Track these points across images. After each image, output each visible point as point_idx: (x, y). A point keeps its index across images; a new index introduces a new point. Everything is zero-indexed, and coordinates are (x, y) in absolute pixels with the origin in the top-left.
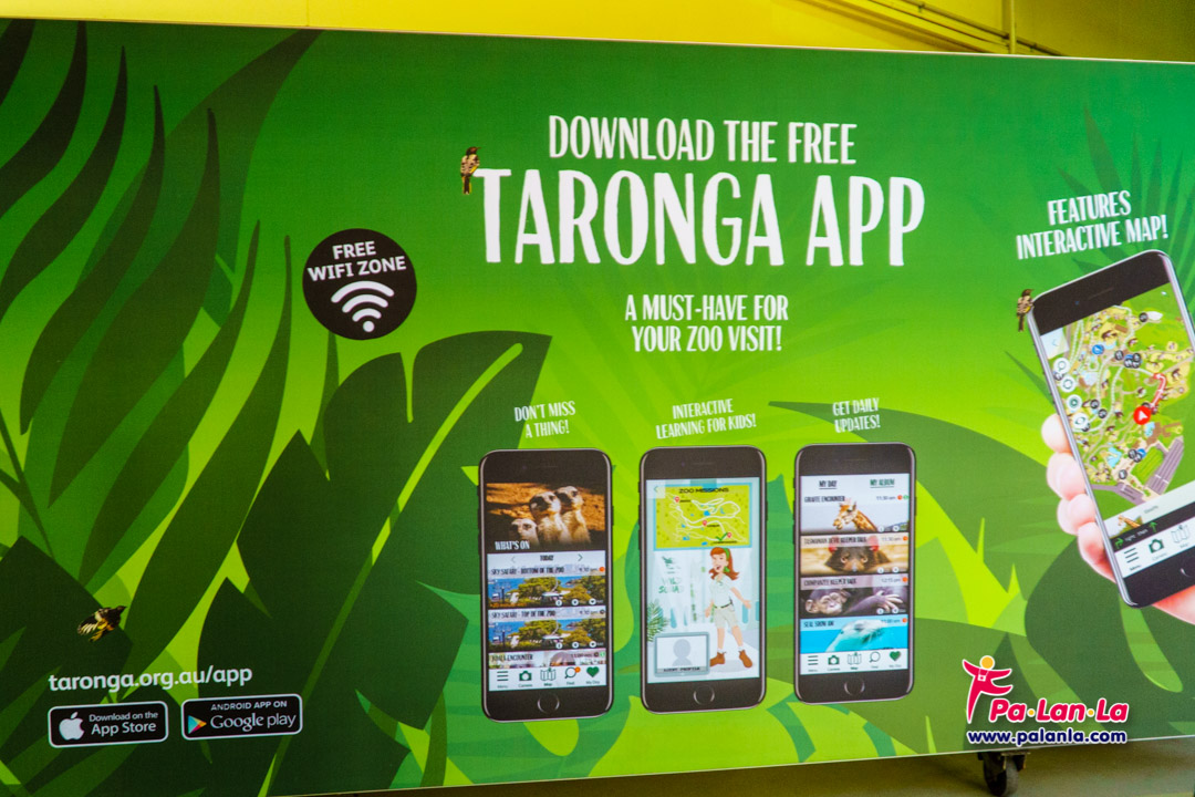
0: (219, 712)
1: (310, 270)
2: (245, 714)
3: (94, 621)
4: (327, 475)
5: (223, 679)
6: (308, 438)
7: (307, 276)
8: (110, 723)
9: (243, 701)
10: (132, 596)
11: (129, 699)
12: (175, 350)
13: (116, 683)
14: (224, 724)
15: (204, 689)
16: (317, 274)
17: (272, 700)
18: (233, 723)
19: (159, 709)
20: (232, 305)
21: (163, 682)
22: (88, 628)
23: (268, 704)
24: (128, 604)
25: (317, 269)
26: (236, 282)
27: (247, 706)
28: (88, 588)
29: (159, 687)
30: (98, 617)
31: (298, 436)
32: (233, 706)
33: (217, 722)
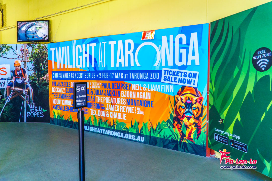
0: (235, 143)
1: (254, 57)
2: (239, 145)
3: (220, 121)
4: (254, 101)
5: (236, 137)
6: (251, 92)
7: (253, 58)
8: (221, 139)
9: (239, 143)
10: (225, 117)
11: (224, 135)
12: (232, 74)
13: (222, 132)
14: (235, 146)
15: (233, 138)
16: (255, 58)
17: (243, 144)
18: (237, 146)
19: (227, 139)
20: (241, 65)
21: (228, 134)
22: (219, 121)
23: (242, 145)
24: (224, 119)
25: (255, 57)
26: (242, 60)
27: (239, 144)
28: (220, 114)
29: (227, 135)
30: (221, 120)
31: (250, 92)
32: (237, 143)
33: (235, 145)
